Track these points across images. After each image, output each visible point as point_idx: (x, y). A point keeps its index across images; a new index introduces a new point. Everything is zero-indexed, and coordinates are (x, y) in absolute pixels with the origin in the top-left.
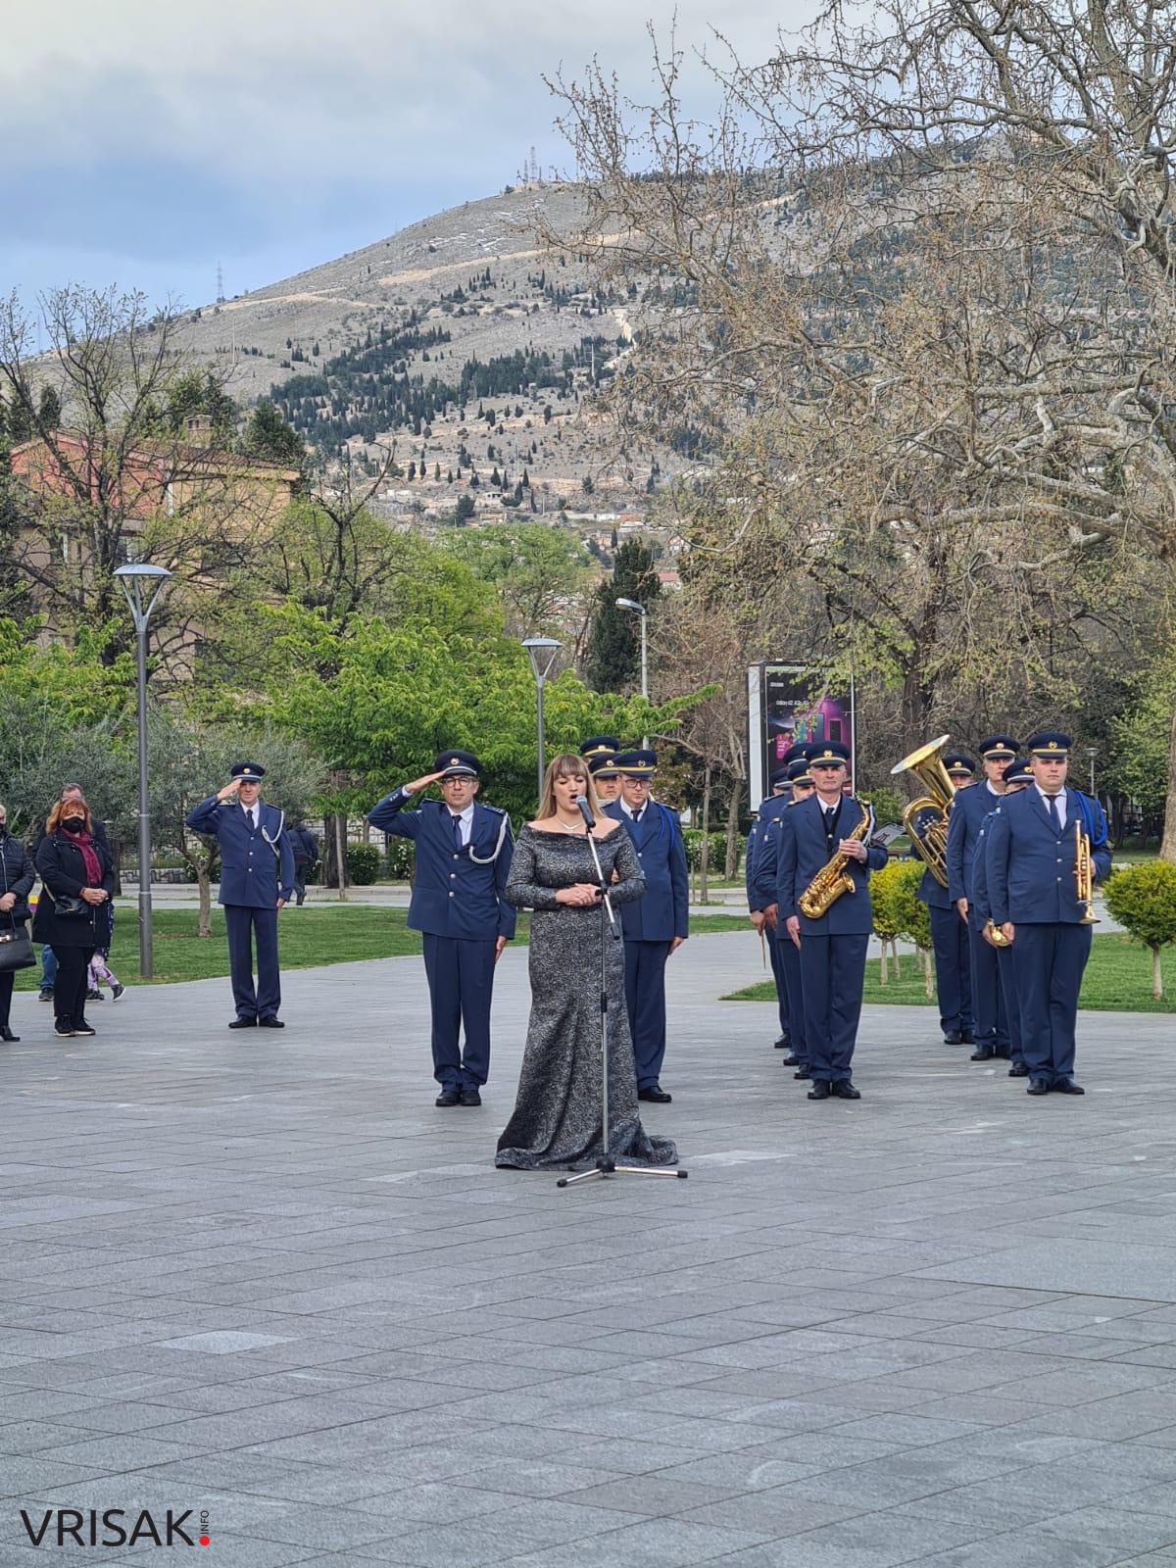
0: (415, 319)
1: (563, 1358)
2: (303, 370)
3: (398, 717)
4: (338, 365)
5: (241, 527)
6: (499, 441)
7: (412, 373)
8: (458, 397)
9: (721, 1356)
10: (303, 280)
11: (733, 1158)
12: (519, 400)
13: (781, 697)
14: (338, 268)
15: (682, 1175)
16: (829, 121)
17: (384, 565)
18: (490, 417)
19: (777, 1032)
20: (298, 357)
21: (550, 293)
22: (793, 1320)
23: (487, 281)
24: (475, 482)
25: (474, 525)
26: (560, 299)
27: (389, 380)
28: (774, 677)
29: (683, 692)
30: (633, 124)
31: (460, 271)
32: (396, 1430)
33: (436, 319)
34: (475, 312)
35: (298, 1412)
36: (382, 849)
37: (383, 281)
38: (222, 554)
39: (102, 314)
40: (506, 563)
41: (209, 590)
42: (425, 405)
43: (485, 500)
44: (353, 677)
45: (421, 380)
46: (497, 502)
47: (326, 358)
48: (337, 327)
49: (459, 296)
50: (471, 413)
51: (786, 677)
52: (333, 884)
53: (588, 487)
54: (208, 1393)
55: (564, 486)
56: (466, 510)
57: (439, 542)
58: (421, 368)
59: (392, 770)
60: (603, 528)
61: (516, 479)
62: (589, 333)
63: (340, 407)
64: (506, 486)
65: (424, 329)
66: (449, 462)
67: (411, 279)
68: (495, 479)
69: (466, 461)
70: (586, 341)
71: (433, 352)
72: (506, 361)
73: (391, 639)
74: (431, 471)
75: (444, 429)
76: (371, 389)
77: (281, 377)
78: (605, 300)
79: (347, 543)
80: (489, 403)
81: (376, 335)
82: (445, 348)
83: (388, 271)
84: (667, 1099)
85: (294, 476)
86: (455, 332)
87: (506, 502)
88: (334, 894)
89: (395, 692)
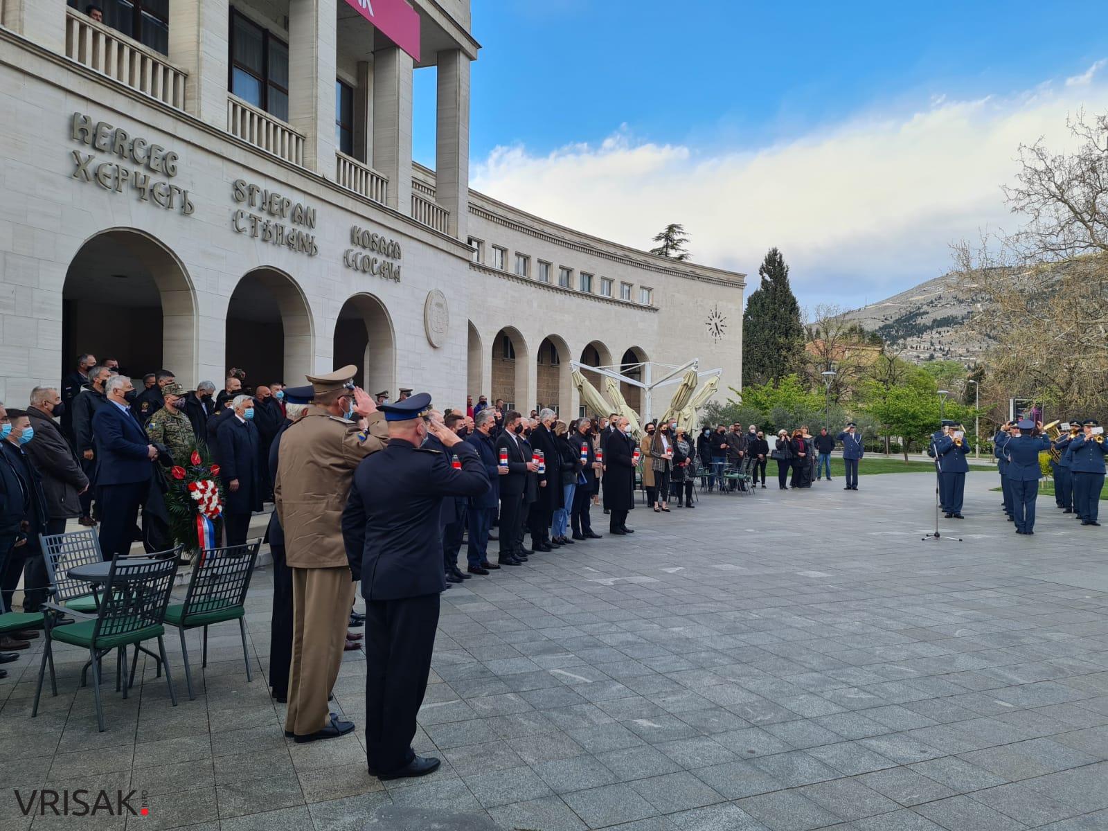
0: (919, 308)
1: (909, 590)
2: (887, 322)
3: (902, 411)
4: (897, 321)
5: (863, 362)
6: (942, 339)
7: (918, 322)
8: (931, 328)
9: (957, 595)
10: (888, 300)
11: (979, 537)
12: (948, 328)
13: (1019, 408)
14: (898, 297)
15: (960, 540)
16: (1034, 249)
17: (902, 372)
18: (940, 333)
19: (1003, 501)
20: (886, 319)
21: (958, 300)
22: (985, 586)
23: (940, 298)
24: (935, 350)
25: (934, 361)
26: (961, 302)
27: (911, 324)
28: (1017, 402)
29: (989, 406)
30: (973, 254)
31: (932, 296)
32: (853, 605)
33: (925, 308)
34: (936, 306)
35: (827, 596)
36: (902, 444)
37: (911, 299)
38: (859, 369)
39: (829, 310)
40: (942, 371)
41: (856, 377)
42: (921, 330)
43: (938, 354)
44: (890, 400)
45: (920, 324)
46: (941, 355)
47: (894, 319)
48: (897, 311)
49: (932, 302)
50: (934, 332)
51: (1021, 402)
52: (886, 453)
53: (968, 351)
54: (805, 588)
55: (962, 351)
56: (932, 357)
57: (922, 366)
58: (920, 321)
59: (900, 424)
60: (972, 361)
61: (947, 349)
62: (970, 310)
63: (897, 331)
64: (944, 351)
65: (922, 311)
66: (927, 345)
67: (918, 298)
68: (940, 349)
69: (932, 344)
70: (968, 312)
71: (924, 317)
72: (945, 318)
73: (899, 391)
74: (922, 347)
75: (926, 336)
76: (906, 327)
77: (881, 324)
78: (974, 301)
79: (892, 366)
80: (939, 329)
81: (908, 313)
82: (927, 316)
83: (912, 297)
84: (963, 518)
85: (880, 349)
86: (930, 312)
87: (943, 355)
88: (885, 456)
89: (902, 405)
